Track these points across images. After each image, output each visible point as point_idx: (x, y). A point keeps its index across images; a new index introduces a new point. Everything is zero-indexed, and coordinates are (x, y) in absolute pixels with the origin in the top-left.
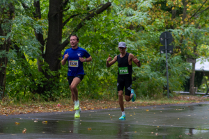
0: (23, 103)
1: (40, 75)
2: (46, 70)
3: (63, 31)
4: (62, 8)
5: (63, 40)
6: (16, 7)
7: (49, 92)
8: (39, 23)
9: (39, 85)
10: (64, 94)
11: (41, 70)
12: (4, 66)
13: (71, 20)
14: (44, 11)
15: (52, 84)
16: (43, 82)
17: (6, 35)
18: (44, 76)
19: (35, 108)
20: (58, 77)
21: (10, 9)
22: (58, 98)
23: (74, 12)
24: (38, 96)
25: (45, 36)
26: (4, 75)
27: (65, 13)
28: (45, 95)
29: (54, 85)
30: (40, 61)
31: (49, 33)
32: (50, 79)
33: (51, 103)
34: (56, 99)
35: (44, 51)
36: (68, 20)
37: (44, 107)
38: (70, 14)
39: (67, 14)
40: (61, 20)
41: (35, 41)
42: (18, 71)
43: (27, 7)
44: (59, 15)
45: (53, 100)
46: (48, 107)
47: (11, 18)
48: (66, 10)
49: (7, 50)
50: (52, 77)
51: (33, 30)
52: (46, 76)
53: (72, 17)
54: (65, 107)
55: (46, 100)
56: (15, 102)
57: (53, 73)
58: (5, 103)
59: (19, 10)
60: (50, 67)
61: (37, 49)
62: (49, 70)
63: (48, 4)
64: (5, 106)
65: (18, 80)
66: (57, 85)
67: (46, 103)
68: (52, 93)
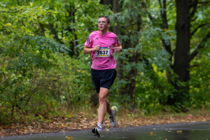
0: (153, 115)
1: (170, 86)
2: (176, 81)
3: (192, 41)
4: (189, 18)
5: (192, 51)
6: (143, 19)
7: (179, 104)
8: (168, 34)
9: (169, 96)
10: (194, 106)
11: (170, 81)
12: (133, 78)
13: (199, 29)
14: (171, 22)
15: (182, 95)
16: (173, 93)
17: (134, 46)
18: (173, 87)
19: (167, 119)
20: (188, 87)
21: (138, 21)
22: (189, 109)
23: (202, 22)
24: (168, 108)
25: (173, 48)
26: (134, 87)
27: (192, 23)
28: (176, 106)
29: (184, 96)
30: (169, 73)
31: (177, 44)
32: (180, 91)
33: (182, 114)
34: (187, 110)
35: (173, 62)
36: (196, 30)
37: (176, 118)
38: (197, 24)
39: (195, 24)
40: (189, 30)
41: (164, 52)
42: (147, 83)
43: (154, 18)
44: (186, 25)
45: (184, 111)
46: (180, 118)
47: (139, 29)
48: (194, 20)
49: (137, 63)
50: (182, 88)
51: (161, 42)
52: (176, 87)
53: (200, 26)
54: (197, 117)
55: (177, 112)
56: (145, 114)
57: (183, 84)
58: (136, 115)
59: (146, 21)
60: (179, 79)
61: (166, 60)
62: (179, 82)
63: (175, 15)
64: (136, 118)
65: (147, 92)
66: (187, 96)
67: (177, 114)
68: (183, 104)
